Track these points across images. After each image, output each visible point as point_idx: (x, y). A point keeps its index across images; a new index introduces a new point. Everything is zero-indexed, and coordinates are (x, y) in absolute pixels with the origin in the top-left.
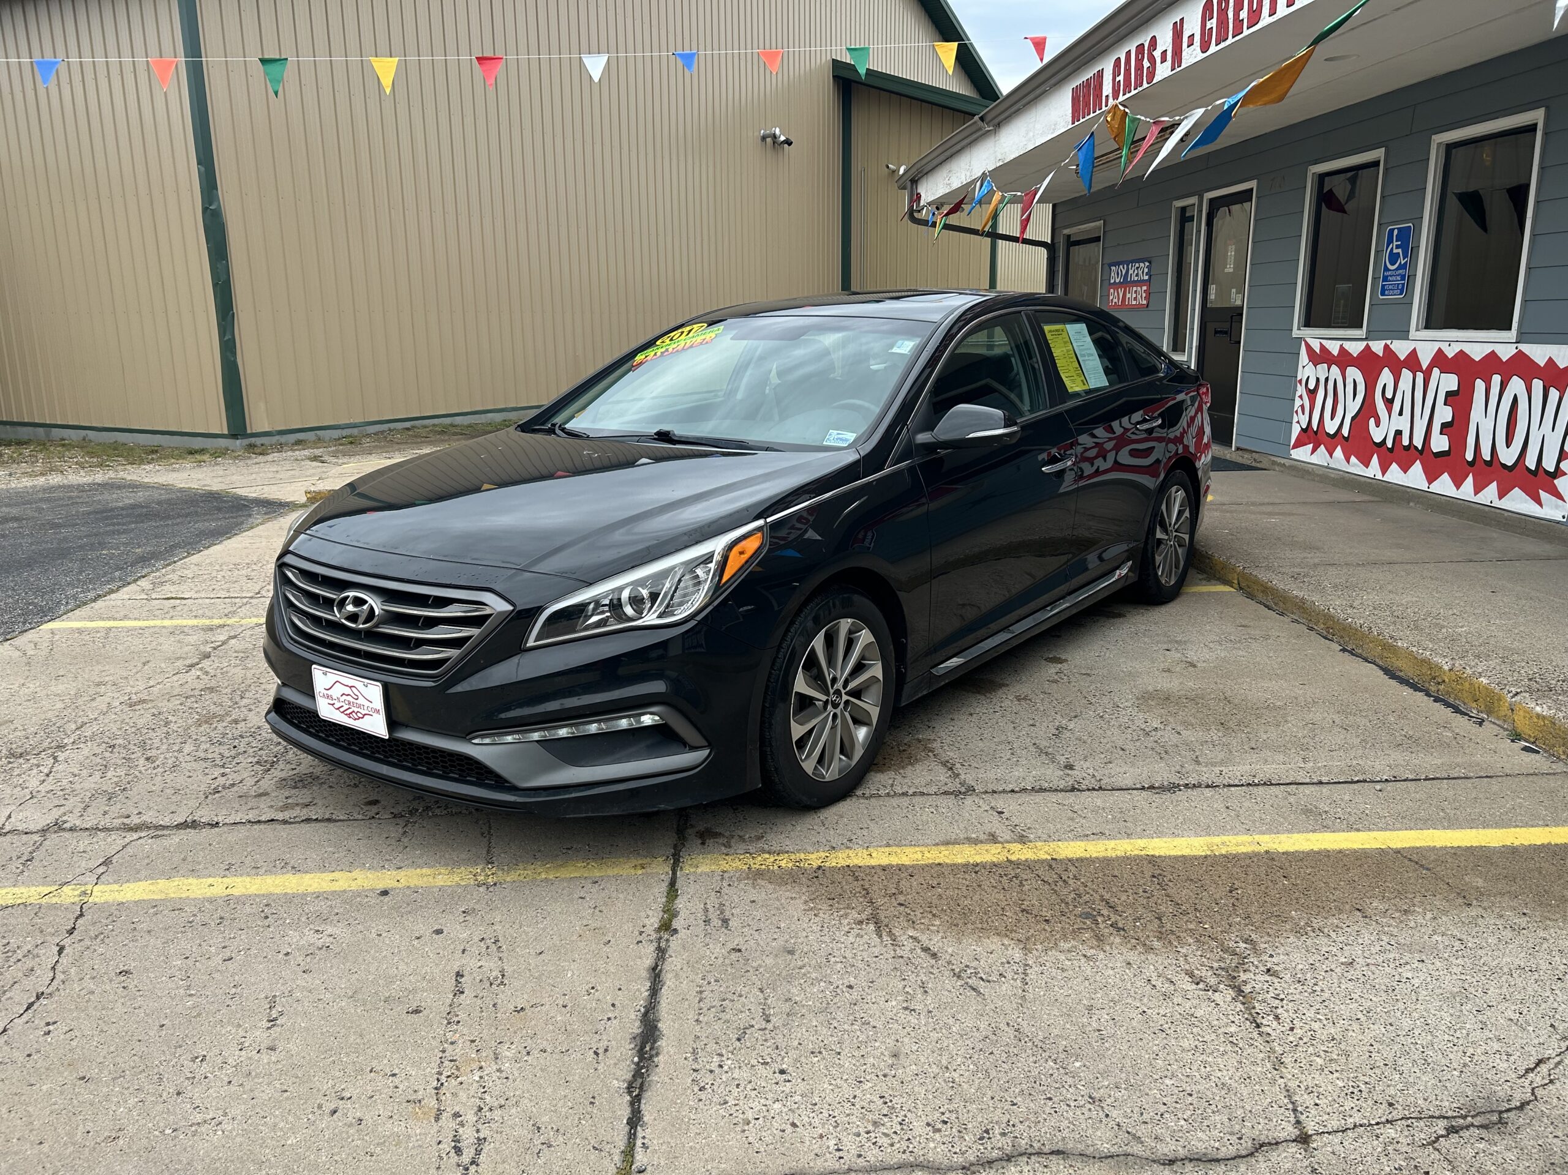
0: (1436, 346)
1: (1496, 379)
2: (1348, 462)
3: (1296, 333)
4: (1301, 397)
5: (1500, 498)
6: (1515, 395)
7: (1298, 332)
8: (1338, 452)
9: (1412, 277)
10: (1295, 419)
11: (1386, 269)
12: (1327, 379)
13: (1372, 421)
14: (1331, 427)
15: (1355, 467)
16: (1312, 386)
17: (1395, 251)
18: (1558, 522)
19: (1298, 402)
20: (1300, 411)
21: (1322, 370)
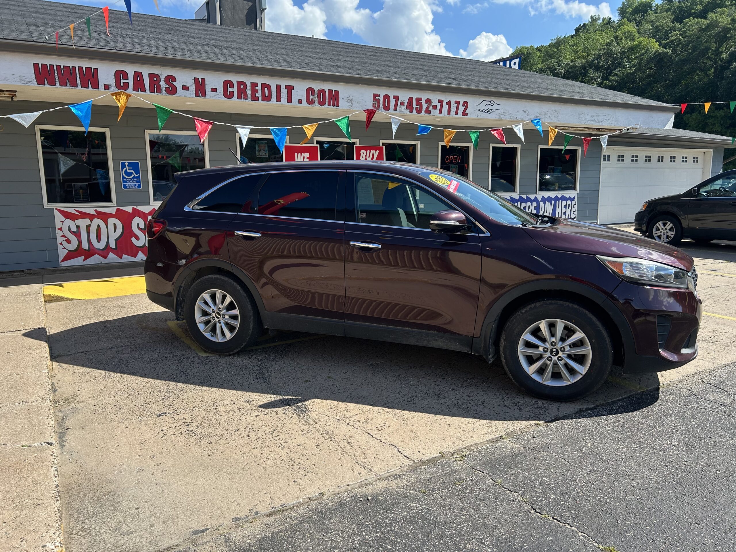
2: (121, 257)
3: (46, 205)
4: (64, 236)
7: (48, 205)
8: (111, 255)
9: (145, 182)
10: (60, 247)
11: (124, 177)
12: (88, 227)
13: (133, 239)
14: (101, 245)
15: (127, 258)
16: (74, 229)
17: (128, 171)
19: (60, 239)
20: (65, 243)
21: (83, 223)
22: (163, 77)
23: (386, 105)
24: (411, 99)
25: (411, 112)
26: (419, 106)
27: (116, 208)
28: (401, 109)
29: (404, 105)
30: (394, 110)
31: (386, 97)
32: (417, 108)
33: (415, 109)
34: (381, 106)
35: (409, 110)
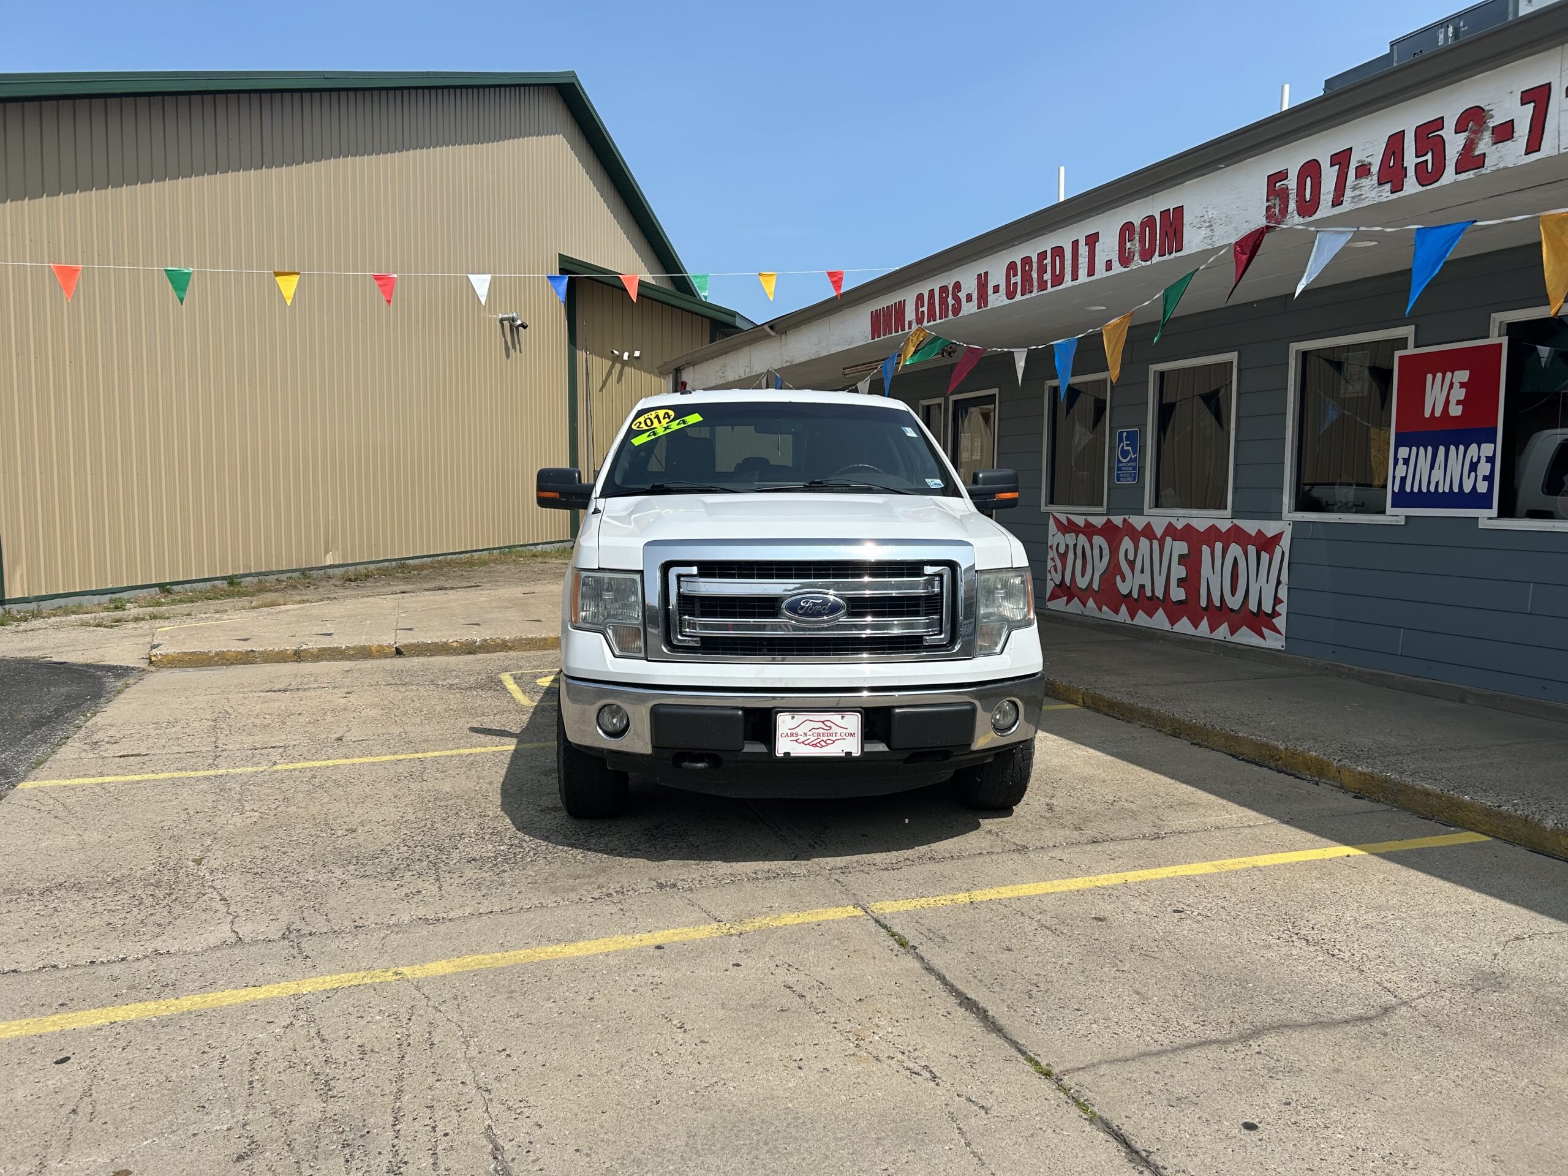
0: (1166, 521)
1: (1219, 546)
2: (1101, 610)
3: (1044, 508)
4: (1053, 559)
5: (1232, 634)
6: (1235, 558)
7: (1046, 508)
8: (1091, 603)
9: (1142, 469)
10: (1049, 577)
11: (1119, 461)
12: (1075, 545)
13: (1118, 578)
14: (1082, 583)
15: (1106, 613)
16: (1062, 550)
17: (1126, 448)
18: (1279, 651)
19: (1050, 564)
20: (1053, 570)
21: (1070, 538)
22: (950, 289)
23: (1308, 197)
24: (1396, 142)
25: (1397, 188)
26: (1430, 155)
27: (1106, 518)
28: (1357, 192)
29: (1369, 173)
30: (1333, 205)
31: (1311, 170)
32: (1420, 168)
33: (1411, 172)
34: (1292, 205)
35: (1388, 187)
